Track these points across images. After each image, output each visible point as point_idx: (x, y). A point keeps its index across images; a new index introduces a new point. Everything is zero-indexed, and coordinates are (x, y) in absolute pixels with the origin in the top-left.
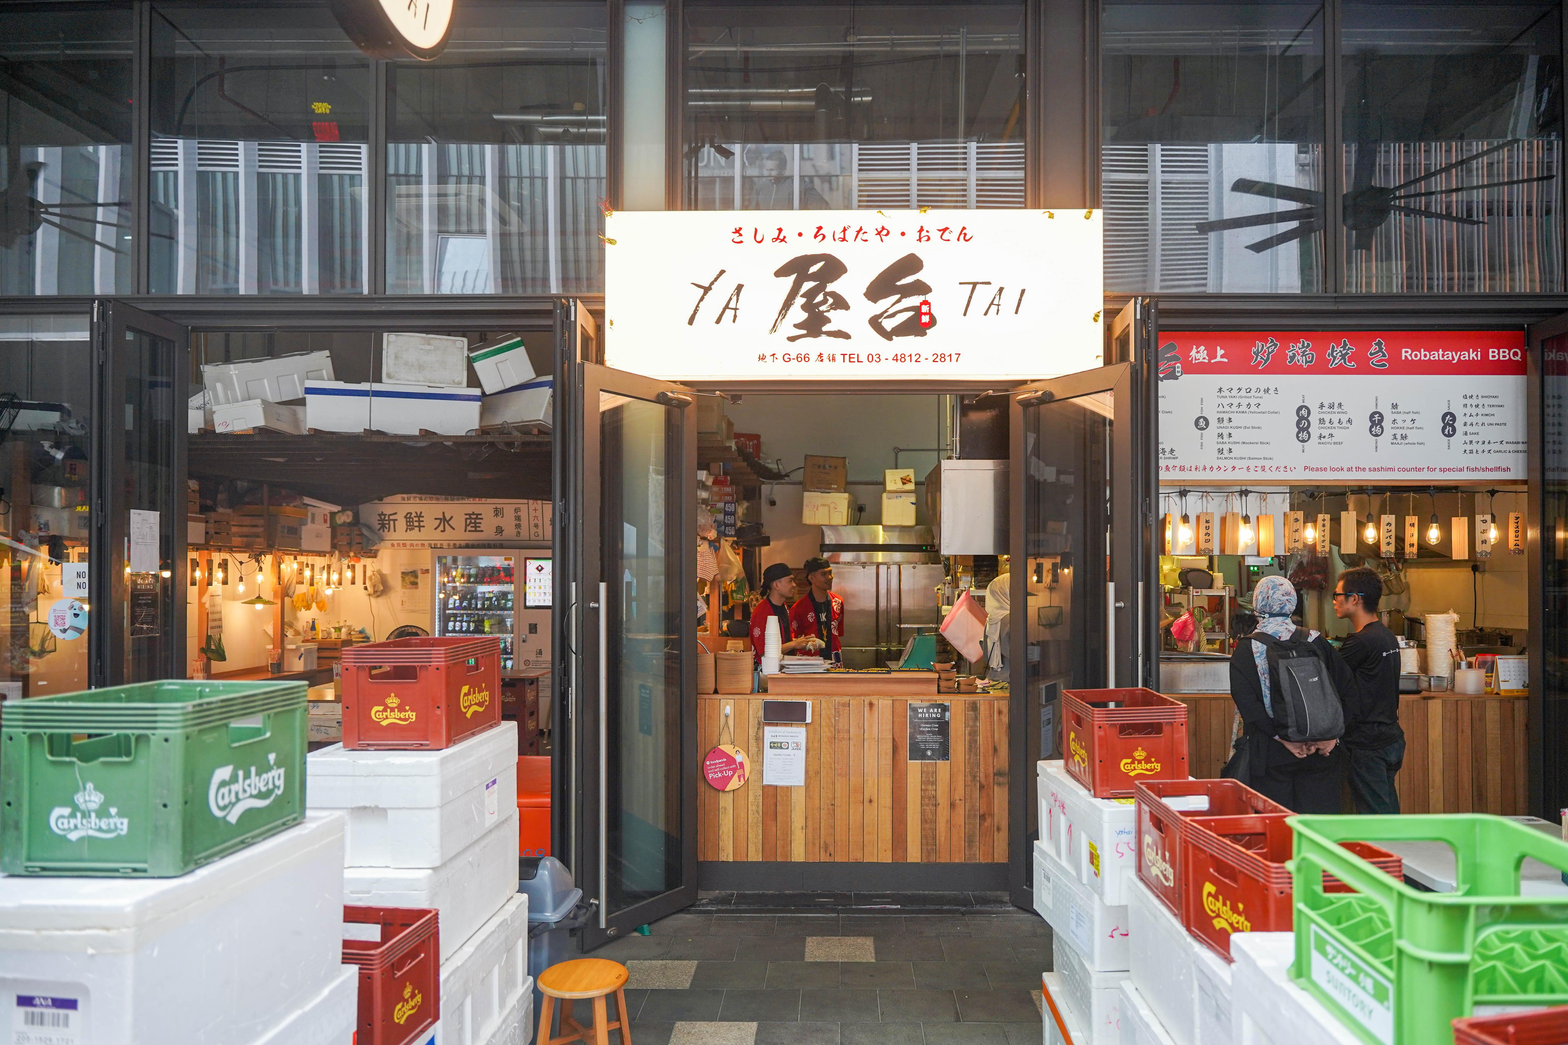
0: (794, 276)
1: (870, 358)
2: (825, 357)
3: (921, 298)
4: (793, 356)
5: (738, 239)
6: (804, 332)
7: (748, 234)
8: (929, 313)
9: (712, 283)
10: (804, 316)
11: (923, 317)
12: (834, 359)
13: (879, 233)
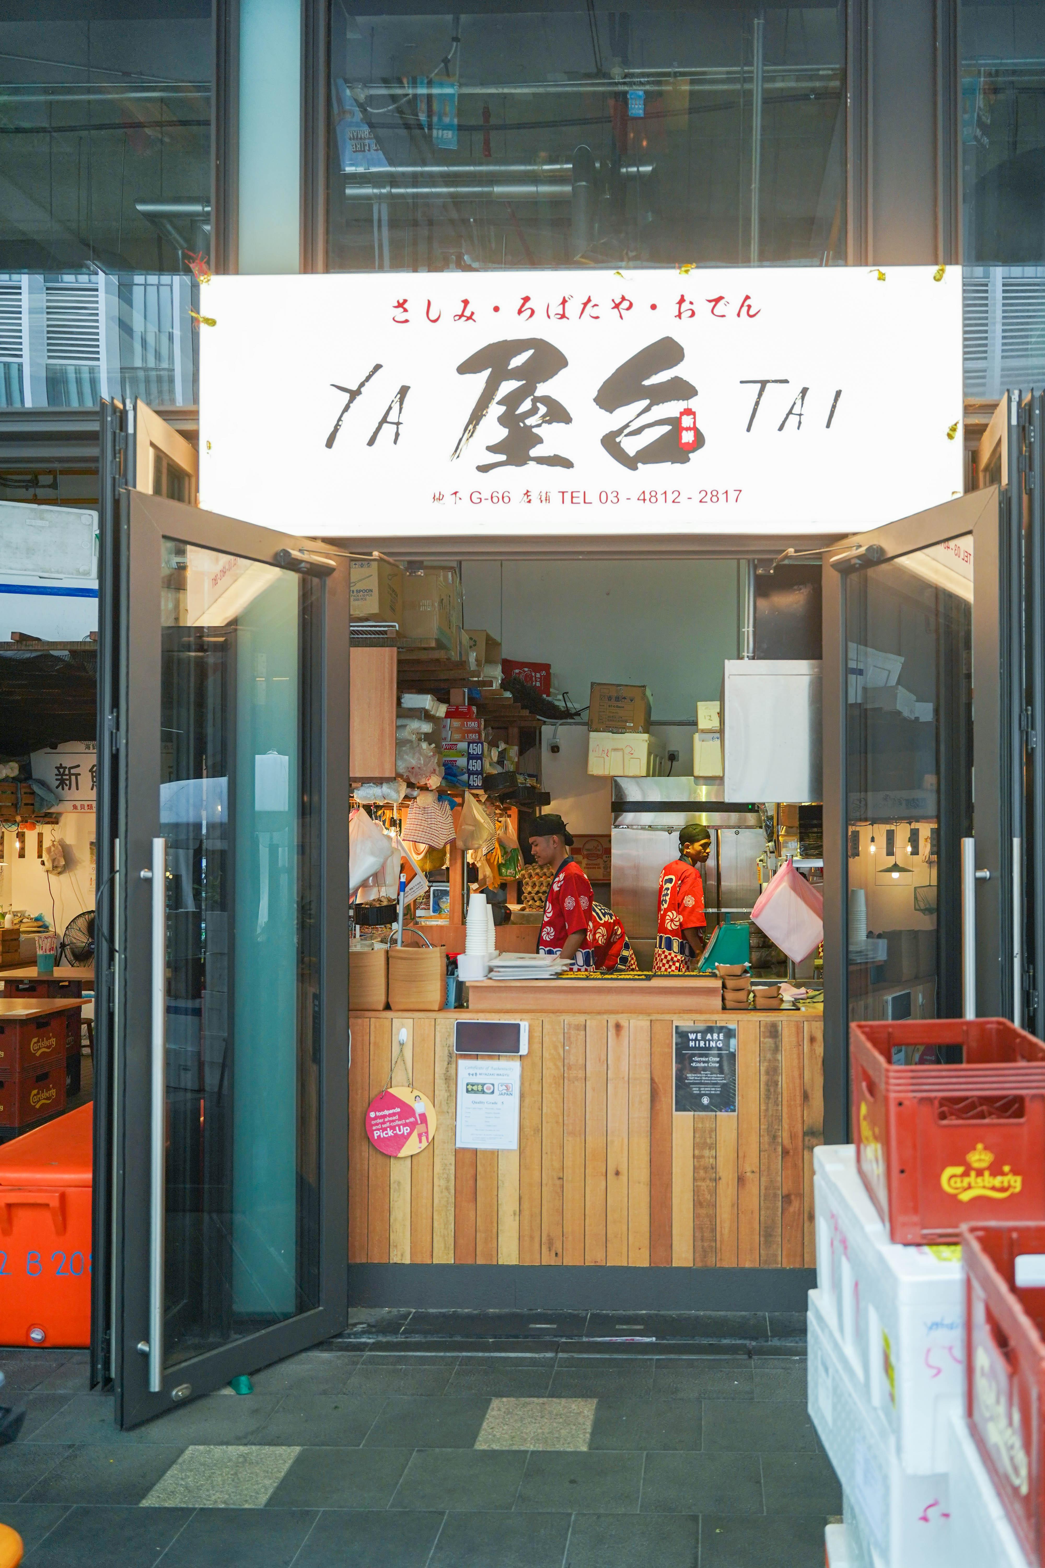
0: (487, 373)
1: (603, 497)
2: (534, 497)
3: (681, 405)
4: (486, 494)
5: (402, 316)
6: (503, 458)
7: (416, 309)
8: (695, 429)
9: (362, 385)
10: (502, 433)
11: (684, 433)
12: (547, 499)
13: (617, 306)
